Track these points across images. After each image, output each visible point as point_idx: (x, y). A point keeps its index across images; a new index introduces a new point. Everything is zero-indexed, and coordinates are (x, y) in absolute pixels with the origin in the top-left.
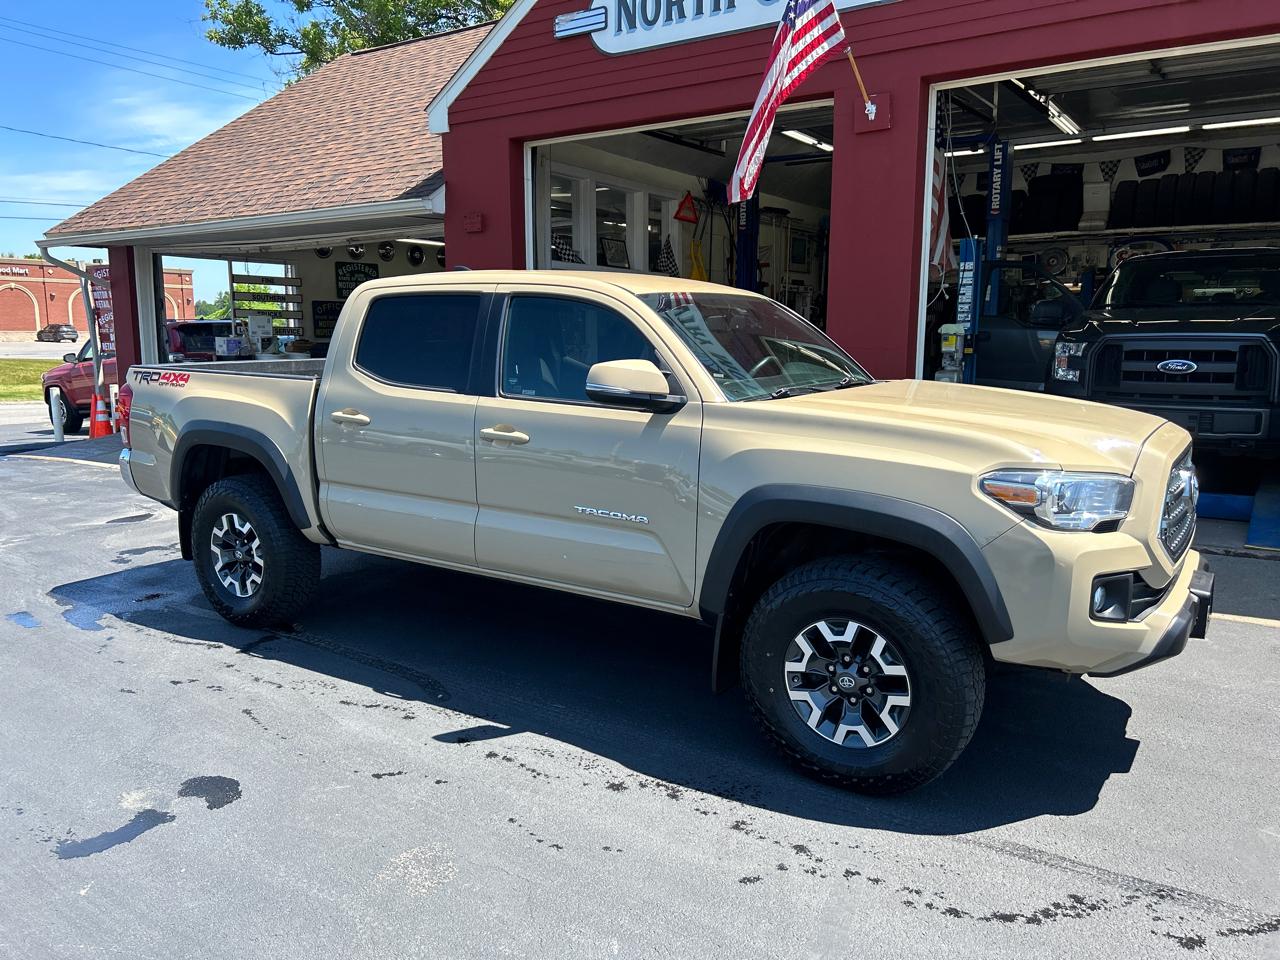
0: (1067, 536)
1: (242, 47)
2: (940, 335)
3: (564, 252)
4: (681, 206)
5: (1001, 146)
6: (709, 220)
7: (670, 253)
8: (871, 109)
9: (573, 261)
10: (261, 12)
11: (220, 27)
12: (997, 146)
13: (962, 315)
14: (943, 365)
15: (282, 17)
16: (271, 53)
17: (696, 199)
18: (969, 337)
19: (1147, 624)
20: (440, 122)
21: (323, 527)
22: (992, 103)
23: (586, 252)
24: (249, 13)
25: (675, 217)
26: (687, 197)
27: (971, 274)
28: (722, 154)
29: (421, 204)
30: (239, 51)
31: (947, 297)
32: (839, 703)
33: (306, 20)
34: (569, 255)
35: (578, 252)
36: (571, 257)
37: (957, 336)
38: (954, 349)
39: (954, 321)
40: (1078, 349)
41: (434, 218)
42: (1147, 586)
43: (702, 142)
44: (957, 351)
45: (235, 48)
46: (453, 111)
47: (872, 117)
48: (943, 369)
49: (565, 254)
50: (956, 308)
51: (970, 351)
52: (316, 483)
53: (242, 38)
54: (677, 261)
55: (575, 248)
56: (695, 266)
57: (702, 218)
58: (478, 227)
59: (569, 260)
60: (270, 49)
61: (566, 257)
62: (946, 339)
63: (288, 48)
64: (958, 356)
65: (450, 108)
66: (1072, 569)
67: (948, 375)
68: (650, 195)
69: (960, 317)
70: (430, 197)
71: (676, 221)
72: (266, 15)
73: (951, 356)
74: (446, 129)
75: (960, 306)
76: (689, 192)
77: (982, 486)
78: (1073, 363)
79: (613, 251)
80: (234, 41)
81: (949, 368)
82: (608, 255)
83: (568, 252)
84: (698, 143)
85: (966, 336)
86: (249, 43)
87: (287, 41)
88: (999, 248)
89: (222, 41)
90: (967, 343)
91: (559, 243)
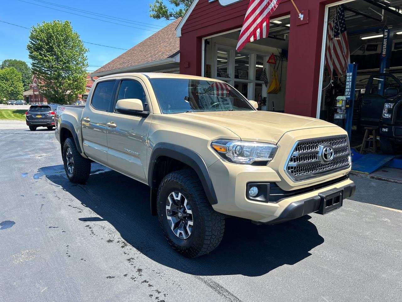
0: (238, 165)
1: (160, 18)
2: (336, 100)
3: (222, 74)
4: (270, 58)
5: (387, 30)
6: (281, 62)
7: (265, 74)
8: (301, 16)
9: (225, 77)
10: (165, 8)
11: (155, 13)
12: (385, 31)
13: (347, 93)
14: (338, 111)
15: (171, 8)
16: (168, 19)
17: (275, 56)
18: (348, 101)
19: (279, 205)
20: (179, 33)
21: (84, 153)
22: (382, 14)
23: (231, 74)
24: (162, 8)
25: (267, 62)
26: (272, 55)
27: (351, 77)
28: (284, 40)
29: (171, 59)
30: (159, 20)
31: (333, 85)
32: (179, 222)
33: (178, 9)
34: (224, 75)
35: (228, 74)
36: (225, 76)
37: (343, 100)
38: (341, 106)
39: (343, 94)
40: (391, 105)
41: (176, 64)
42: (280, 189)
43: (275, 36)
44: (342, 106)
45: (158, 19)
46: (182, 30)
47: (302, 19)
48: (338, 113)
49: (223, 75)
50: (345, 90)
51: (348, 106)
52: (83, 140)
53: (160, 16)
54: (267, 77)
55: (228, 73)
56: (274, 79)
57: (278, 62)
58: (187, 66)
59: (224, 77)
60: (167, 18)
61: (223, 76)
62: (339, 102)
63: (173, 18)
64: (343, 108)
65: (181, 29)
66: (235, 179)
67: (339, 115)
68: (257, 55)
69: (346, 93)
70: (175, 57)
71: (267, 63)
72: (167, 8)
73: (340, 108)
74: (180, 35)
75: (346, 89)
76: (273, 54)
77: (211, 145)
78: (390, 111)
79: (242, 74)
80: (158, 17)
81: (339, 113)
82: (240, 75)
83: (224, 74)
84: (273, 36)
85: (347, 100)
86: (162, 17)
87: (172, 16)
88: (385, 69)
89: (154, 17)
90: (347, 103)
91: (221, 71)
